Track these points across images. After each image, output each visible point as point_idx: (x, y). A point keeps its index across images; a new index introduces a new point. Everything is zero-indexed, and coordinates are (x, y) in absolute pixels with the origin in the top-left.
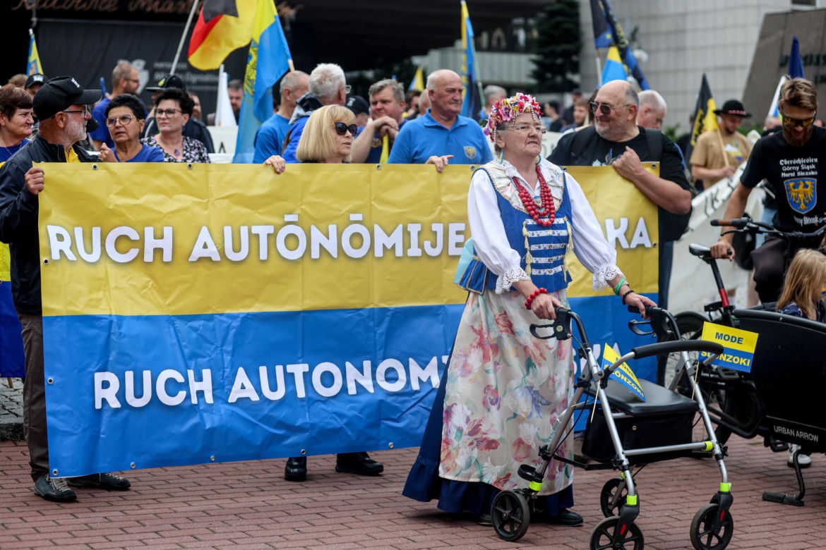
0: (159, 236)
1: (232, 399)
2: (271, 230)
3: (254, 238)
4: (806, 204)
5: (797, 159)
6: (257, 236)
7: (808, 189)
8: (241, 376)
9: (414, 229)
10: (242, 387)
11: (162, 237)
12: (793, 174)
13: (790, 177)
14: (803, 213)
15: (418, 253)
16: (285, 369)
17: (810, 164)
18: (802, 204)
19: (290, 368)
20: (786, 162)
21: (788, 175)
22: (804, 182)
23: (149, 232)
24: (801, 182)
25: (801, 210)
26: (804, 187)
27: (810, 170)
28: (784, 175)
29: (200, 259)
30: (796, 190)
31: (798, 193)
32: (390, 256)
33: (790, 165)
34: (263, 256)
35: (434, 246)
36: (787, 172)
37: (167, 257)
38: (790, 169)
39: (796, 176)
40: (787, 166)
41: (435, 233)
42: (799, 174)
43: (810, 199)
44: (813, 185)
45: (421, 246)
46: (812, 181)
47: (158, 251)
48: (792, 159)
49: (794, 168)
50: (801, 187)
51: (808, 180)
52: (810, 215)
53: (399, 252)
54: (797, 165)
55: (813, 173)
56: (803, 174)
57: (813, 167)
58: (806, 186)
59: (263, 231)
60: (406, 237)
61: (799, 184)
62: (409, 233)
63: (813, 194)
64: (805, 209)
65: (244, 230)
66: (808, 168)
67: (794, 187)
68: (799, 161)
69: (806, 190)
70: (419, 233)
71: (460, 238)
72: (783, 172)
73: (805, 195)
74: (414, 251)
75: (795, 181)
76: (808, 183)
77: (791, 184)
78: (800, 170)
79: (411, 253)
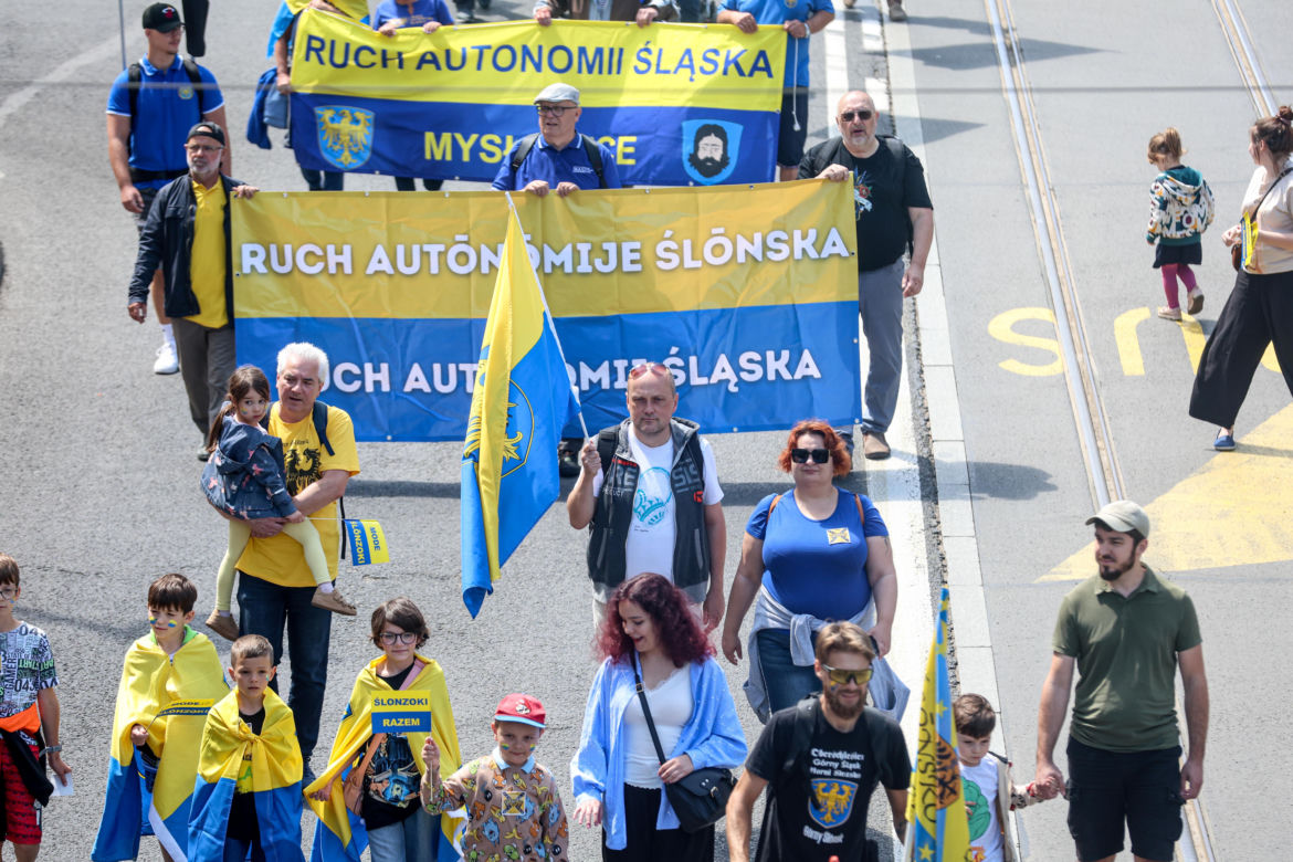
0: (339, 252)
1: (408, 388)
2: (441, 248)
3: (425, 255)
4: (833, 816)
5: (837, 751)
6: (428, 253)
7: (843, 797)
8: (416, 371)
9: (584, 248)
10: (416, 379)
11: (341, 253)
12: (828, 773)
13: (823, 776)
14: (826, 827)
15: (589, 269)
16: (457, 367)
17: (854, 761)
18: (829, 815)
19: (463, 367)
20: (822, 753)
21: (820, 772)
22: (840, 785)
23: (331, 249)
24: (837, 785)
25: (824, 822)
26: (838, 793)
27: (854, 770)
28: (813, 770)
29: (376, 272)
30: (826, 794)
31: (827, 798)
32: (559, 272)
33: (827, 759)
34: (434, 270)
35: (606, 263)
36: (819, 767)
37: (348, 269)
38: (824, 763)
39: (832, 776)
40: (821, 758)
41: (607, 251)
42: (837, 773)
43: (842, 810)
44: (852, 792)
45: (591, 263)
46: (852, 786)
47: (340, 265)
48: (831, 751)
49: (831, 764)
50: (834, 792)
51: (847, 785)
52: (834, 832)
53: (568, 268)
54: (836, 760)
55: (856, 775)
56: (841, 774)
57: (858, 766)
58: (841, 792)
59: (434, 249)
60: (576, 256)
61: (832, 787)
62: (579, 252)
63: (848, 804)
64: (831, 823)
65: (416, 249)
66: (851, 766)
67: (824, 790)
68: (841, 755)
69: (839, 796)
70: (590, 252)
71: (636, 256)
72: (814, 766)
73: (836, 805)
74: (584, 267)
75: (828, 783)
76: (846, 788)
77: (822, 786)
78: (840, 768)
79: (580, 269)
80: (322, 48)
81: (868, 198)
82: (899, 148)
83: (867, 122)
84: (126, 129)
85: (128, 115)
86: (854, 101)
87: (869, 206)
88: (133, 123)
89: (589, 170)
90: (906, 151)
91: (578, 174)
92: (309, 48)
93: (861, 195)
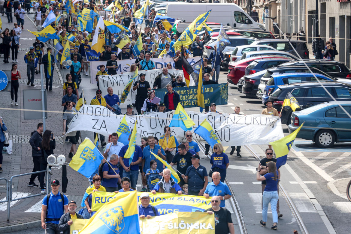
80: (99, 199)
81: (218, 220)
82: (225, 209)
83: (217, 203)
84: (46, 209)
85: (47, 205)
86: (215, 198)
87: (218, 222)
88: (47, 208)
89: (153, 212)
90: (227, 210)
91: (150, 213)
92: (96, 200)
93: (217, 219)
